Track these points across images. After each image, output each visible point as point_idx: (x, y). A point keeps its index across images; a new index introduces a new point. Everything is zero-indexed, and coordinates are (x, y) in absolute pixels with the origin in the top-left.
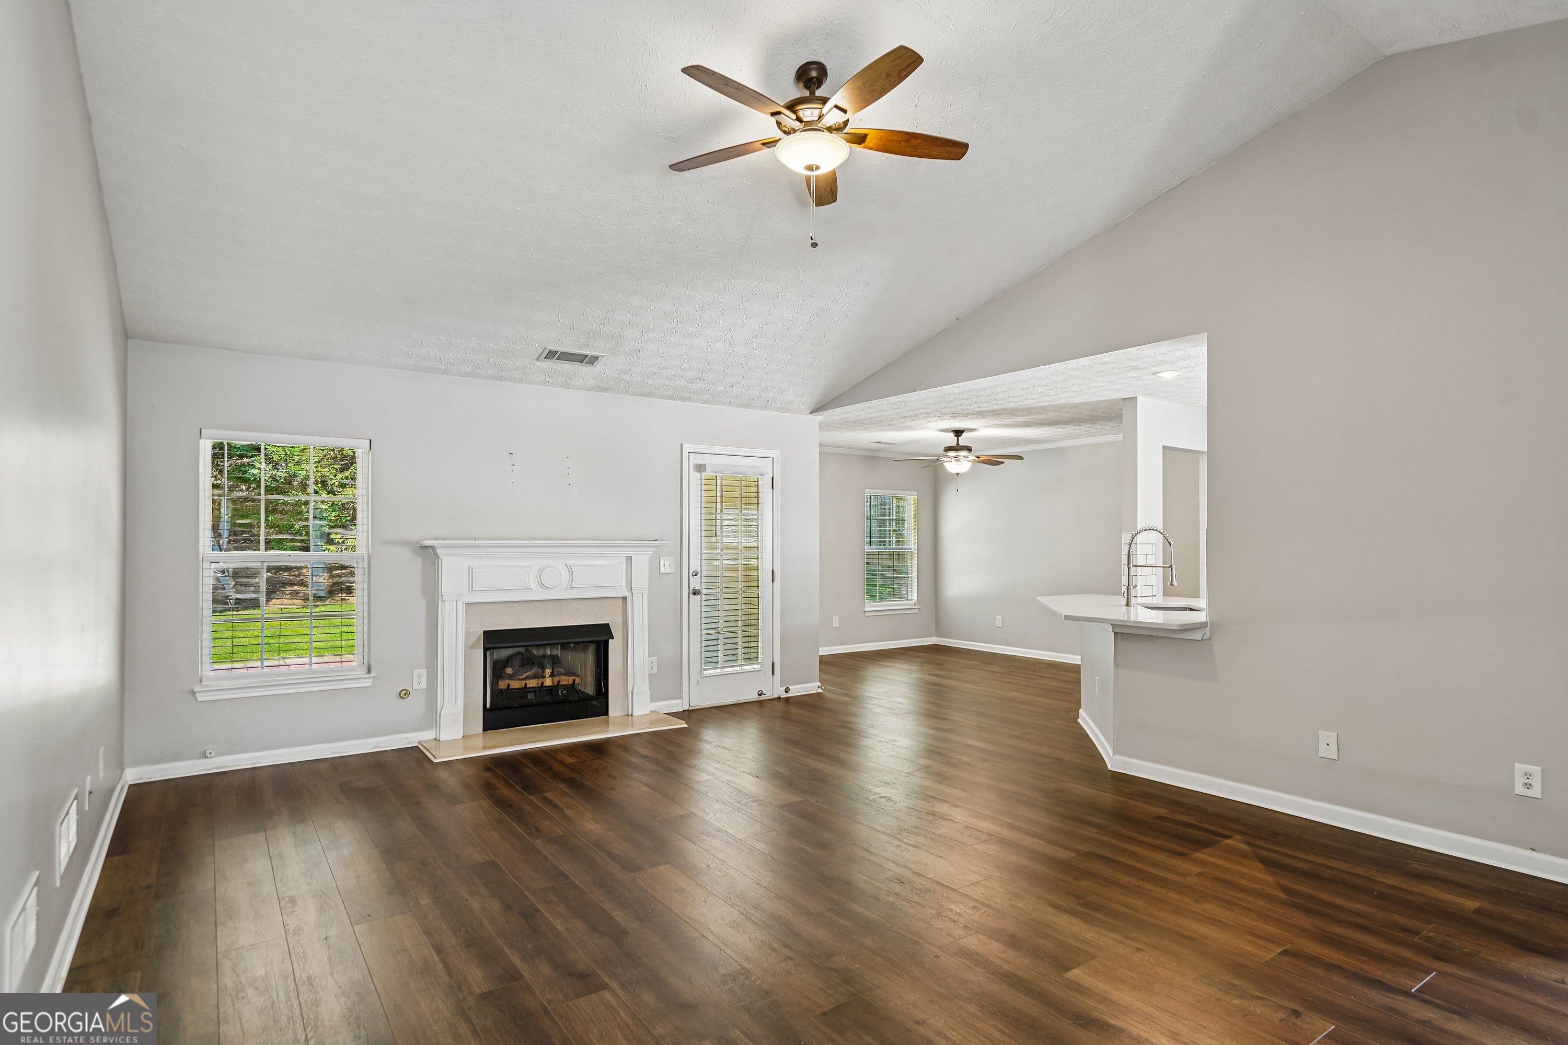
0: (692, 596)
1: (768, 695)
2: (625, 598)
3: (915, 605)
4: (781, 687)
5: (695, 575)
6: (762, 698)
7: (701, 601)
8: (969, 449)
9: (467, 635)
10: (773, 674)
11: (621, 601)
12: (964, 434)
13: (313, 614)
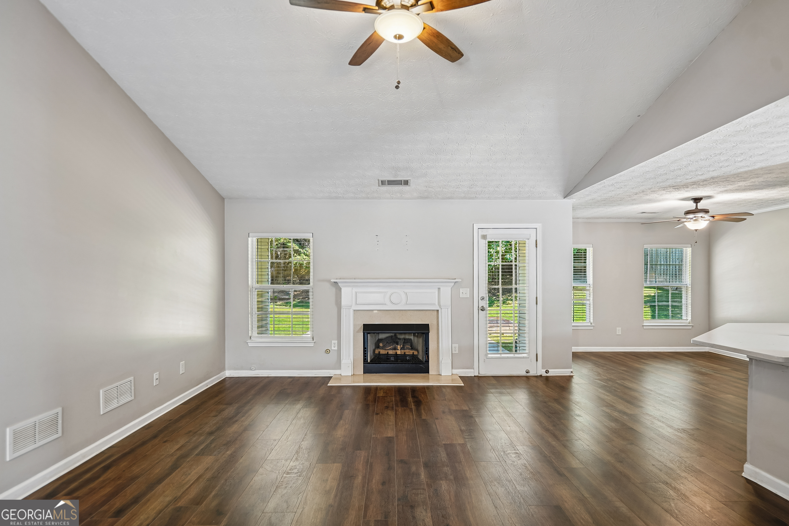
0: (480, 311)
1: (532, 373)
2: (438, 311)
3: (689, 323)
4: (543, 369)
5: (482, 299)
6: (528, 375)
7: (486, 314)
8: (706, 211)
9: (355, 325)
10: (537, 360)
11: (436, 312)
12: (702, 201)
13: (293, 312)
